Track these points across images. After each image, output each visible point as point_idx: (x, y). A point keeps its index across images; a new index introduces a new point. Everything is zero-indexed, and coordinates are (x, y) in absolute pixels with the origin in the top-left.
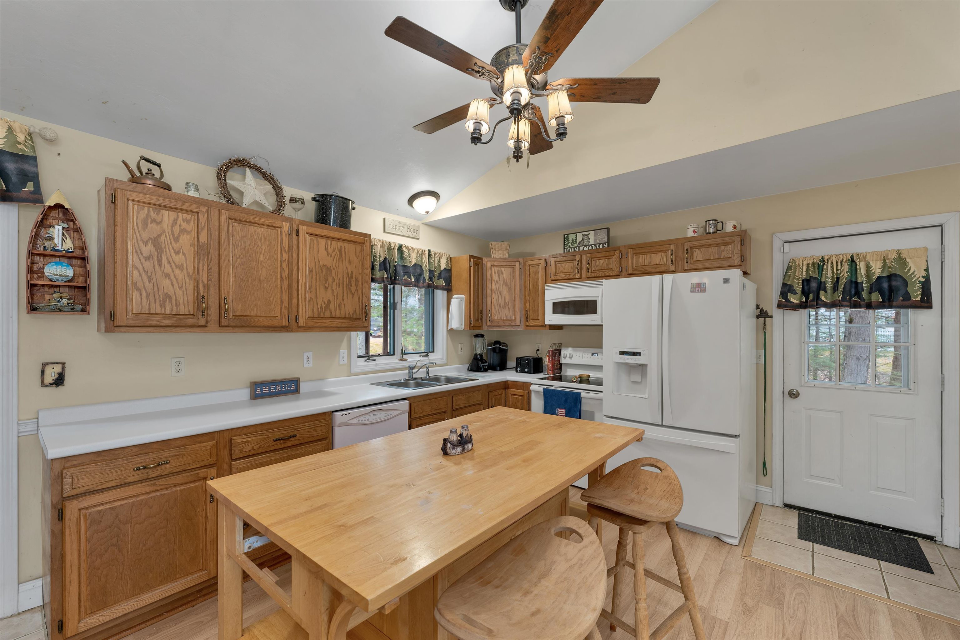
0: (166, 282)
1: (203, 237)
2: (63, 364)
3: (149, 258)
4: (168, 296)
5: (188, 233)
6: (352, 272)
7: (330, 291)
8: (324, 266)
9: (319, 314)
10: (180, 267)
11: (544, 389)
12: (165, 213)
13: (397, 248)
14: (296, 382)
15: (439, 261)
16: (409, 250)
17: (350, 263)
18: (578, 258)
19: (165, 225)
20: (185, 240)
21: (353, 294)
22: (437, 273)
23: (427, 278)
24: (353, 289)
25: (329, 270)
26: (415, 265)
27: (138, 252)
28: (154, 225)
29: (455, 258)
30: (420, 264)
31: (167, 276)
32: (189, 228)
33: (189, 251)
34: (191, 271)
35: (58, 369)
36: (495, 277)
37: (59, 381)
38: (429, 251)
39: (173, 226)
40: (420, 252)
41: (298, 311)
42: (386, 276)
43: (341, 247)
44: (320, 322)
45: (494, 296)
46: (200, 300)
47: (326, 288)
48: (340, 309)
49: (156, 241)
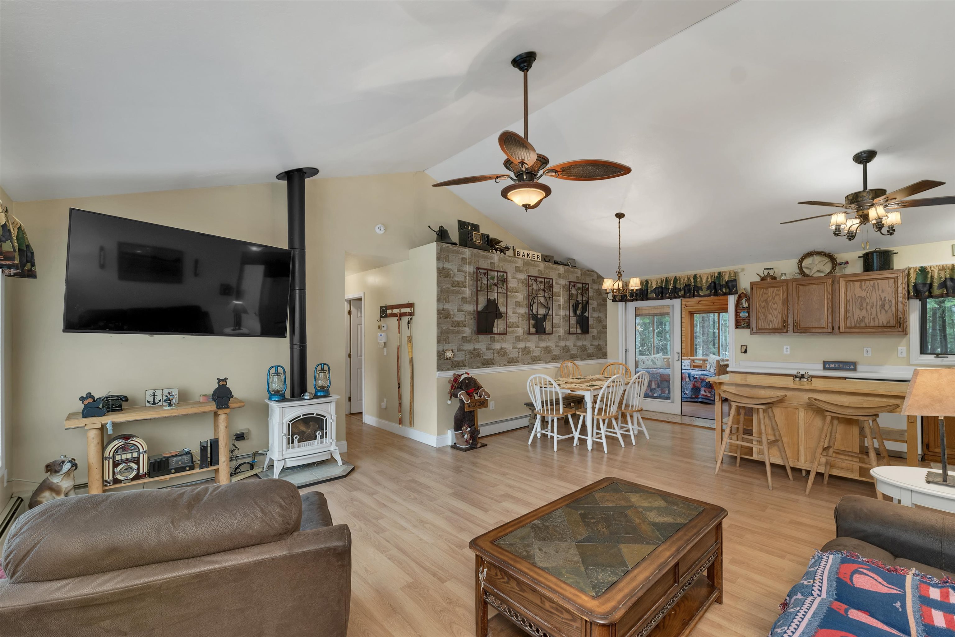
0: (770, 316)
2: (747, 346)
3: (764, 307)
4: (771, 321)
5: (778, 295)
6: (885, 297)
8: (859, 296)
10: (776, 309)
12: (770, 289)
14: (854, 364)
19: (769, 294)
25: (862, 299)
27: (760, 305)
28: (765, 295)
31: (770, 313)
34: (780, 311)
35: (745, 347)
37: (745, 352)
39: (773, 293)
41: (839, 324)
44: (856, 330)
46: (785, 321)
48: (874, 322)
49: (766, 301)
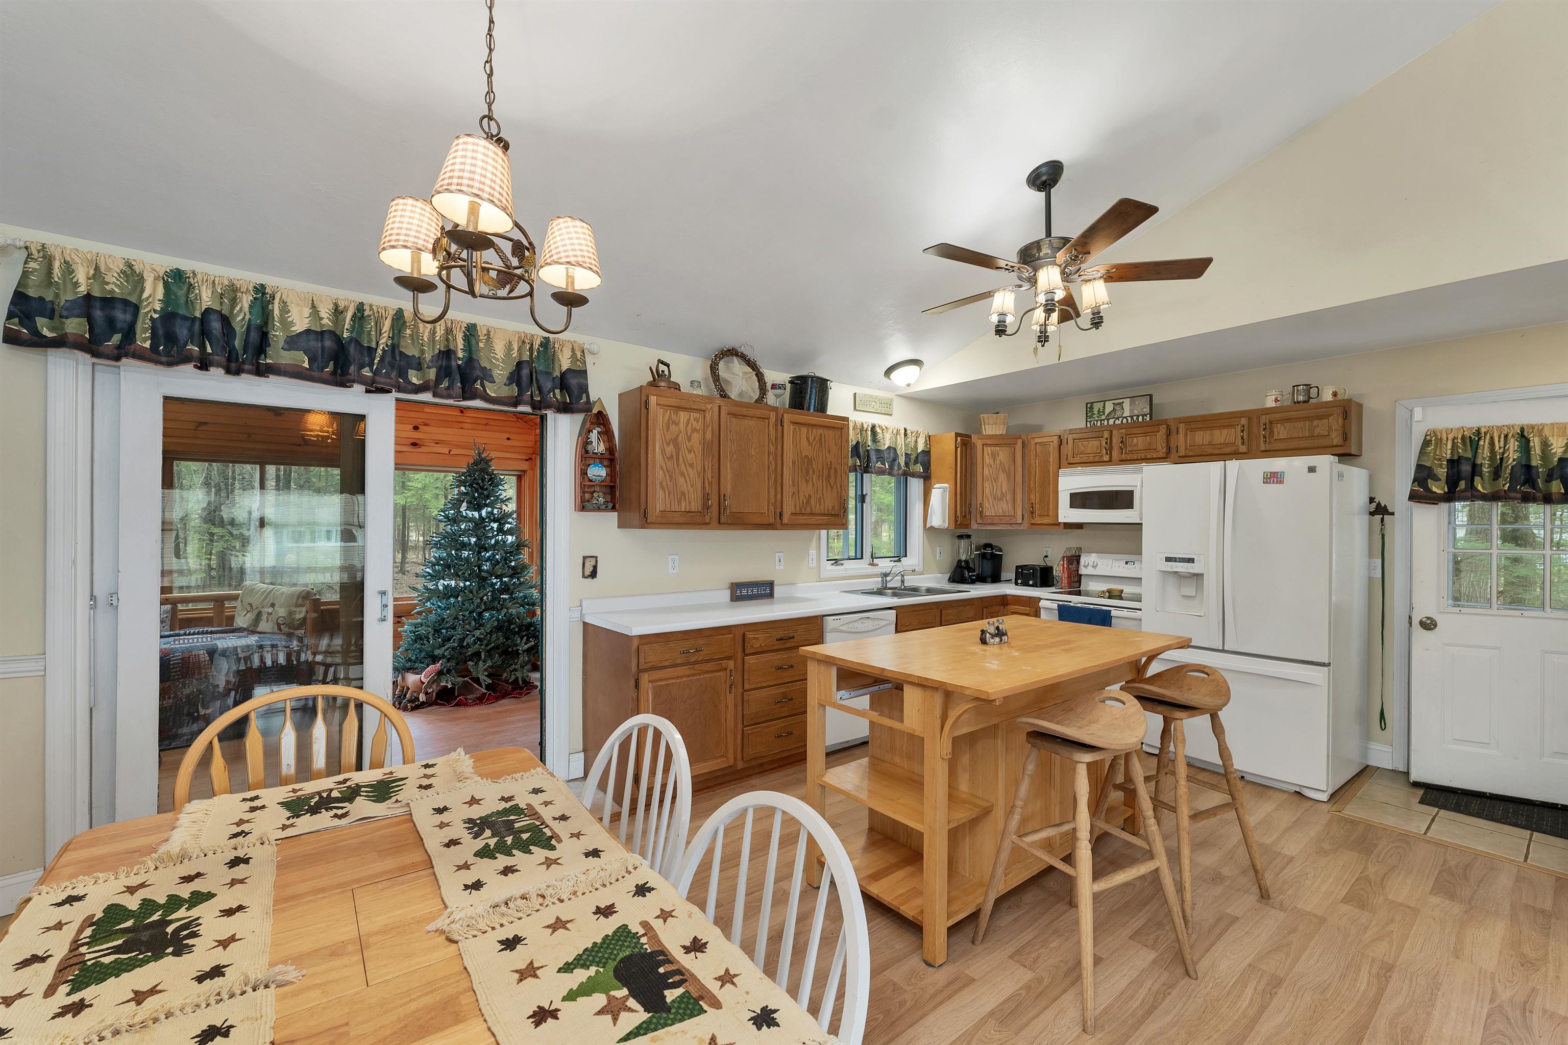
0: (682, 480)
1: (709, 436)
2: (596, 557)
3: (670, 458)
4: (683, 494)
5: (698, 431)
6: (831, 462)
7: (810, 483)
8: (806, 456)
9: (801, 510)
10: (691, 465)
11: (1059, 606)
12: (680, 414)
13: (870, 429)
14: (771, 584)
15: (916, 442)
16: (883, 430)
17: (829, 452)
18: (1106, 434)
19: (682, 426)
20: (696, 438)
21: (832, 487)
22: (913, 457)
23: (903, 464)
24: (832, 481)
25: (810, 461)
26: (889, 448)
27: (663, 452)
28: (674, 426)
29: (935, 436)
30: (894, 446)
31: (682, 474)
32: (698, 426)
33: (698, 448)
34: (699, 469)
35: (593, 562)
36: (988, 460)
37: (593, 574)
38: (905, 430)
39: (687, 426)
40: (895, 432)
41: (782, 507)
42: (858, 464)
43: (821, 434)
44: (802, 519)
45: (987, 484)
46: (706, 497)
47: (807, 481)
48: (820, 505)
49: (675, 441)
